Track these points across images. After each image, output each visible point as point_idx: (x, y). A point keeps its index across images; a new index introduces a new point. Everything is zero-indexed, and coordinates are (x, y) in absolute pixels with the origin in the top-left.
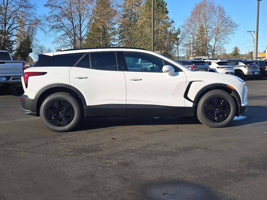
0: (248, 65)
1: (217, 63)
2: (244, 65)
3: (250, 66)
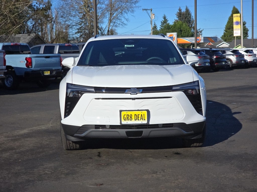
3: (200, 56)
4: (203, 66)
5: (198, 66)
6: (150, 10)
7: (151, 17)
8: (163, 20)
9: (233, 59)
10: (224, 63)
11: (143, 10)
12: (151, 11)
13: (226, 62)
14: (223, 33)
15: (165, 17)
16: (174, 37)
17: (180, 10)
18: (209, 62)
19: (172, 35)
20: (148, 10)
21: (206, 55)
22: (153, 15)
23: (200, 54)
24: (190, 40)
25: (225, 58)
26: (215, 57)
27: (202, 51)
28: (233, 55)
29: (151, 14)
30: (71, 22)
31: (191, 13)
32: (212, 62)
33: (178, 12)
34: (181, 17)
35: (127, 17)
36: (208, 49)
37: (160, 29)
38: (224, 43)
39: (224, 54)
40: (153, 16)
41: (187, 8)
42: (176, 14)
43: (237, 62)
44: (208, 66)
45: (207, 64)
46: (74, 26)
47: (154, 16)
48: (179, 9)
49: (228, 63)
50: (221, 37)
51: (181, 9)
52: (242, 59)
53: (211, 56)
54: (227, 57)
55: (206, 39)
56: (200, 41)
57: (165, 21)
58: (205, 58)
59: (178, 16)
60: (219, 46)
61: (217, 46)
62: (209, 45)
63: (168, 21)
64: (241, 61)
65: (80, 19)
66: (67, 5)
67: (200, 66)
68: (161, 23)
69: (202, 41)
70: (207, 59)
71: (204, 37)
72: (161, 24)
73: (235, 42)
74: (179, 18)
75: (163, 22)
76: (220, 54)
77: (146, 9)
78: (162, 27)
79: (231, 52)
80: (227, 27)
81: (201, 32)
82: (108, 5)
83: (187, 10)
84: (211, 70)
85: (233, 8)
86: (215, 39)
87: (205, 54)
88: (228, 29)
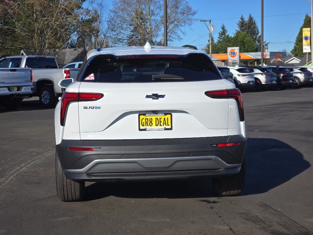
0: (265, 72)
1: (237, 70)
2: (261, 72)
3: (267, 73)
4: (270, 84)
6: (208, 21)
7: (210, 29)
8: (222, 31)
9: (301, 77)
10: (291, 81)
11: (201, 21)
12: (210, 22)
13: (293, 80)
14: (294, 46)
15: (223, 27)
16: (236, 52)
17: (242, 19)
18: (276, 80)
19: (234, 50)
20: (206, 21)
21: (273, 73)
22: (212, 26)
23: (268, 72)
24: (255, 55)
25: (292, 76)
26: (282, 75)
27: (269, 69)
28: (301, 73)
29: (210, 25)
30: (122, 35)
31: (256, 22)
32: (278, 80)
33: (239, 21)
34: (243, 27)
35: (183, 30)
36: (275, 67)
37: (218, 41)
38: (294, 59)
39: (292, 72)
40: (212, 28)
41: (251, 17)
42: (238, 23)
43: (305, 81)
44: (274, 84)
45: (274, 82)
46: (125, 40)
47: (214, 28)
48: (241, 17)
49: (296, 81)
50: (291, 51)
51: (243, 17)
52: (311, 77)
53: (278, 73)
54: (294, 75)
55: (273, 54)
56: (266, 56)
57: (224, 32)
58: (272, 76)
59: (240, 26)
60: (289, 62)
61: (285, 62)
62: (276, 61)
63: (227, 32)
64: (310, 79)
65: (131, 32)
66: (117, 18)
68: (219, 34)
69: (268, 57)
70: (274, 76)
71: (270, 52)
72: (218, 36)
73: (307, 57)
74: (241, 28)
75: (220, 33)
76: (287, 71)
77: (204, 20)
78: (220, 39)
79: (299, 69)
80: (298, 39)
81: (267, 45)
82: (162, 17)
83: (251, 19)
84: (278, 88)
85: (306, 17)
86: (283, 55)
87: (271, 71)
88: (299, 41)
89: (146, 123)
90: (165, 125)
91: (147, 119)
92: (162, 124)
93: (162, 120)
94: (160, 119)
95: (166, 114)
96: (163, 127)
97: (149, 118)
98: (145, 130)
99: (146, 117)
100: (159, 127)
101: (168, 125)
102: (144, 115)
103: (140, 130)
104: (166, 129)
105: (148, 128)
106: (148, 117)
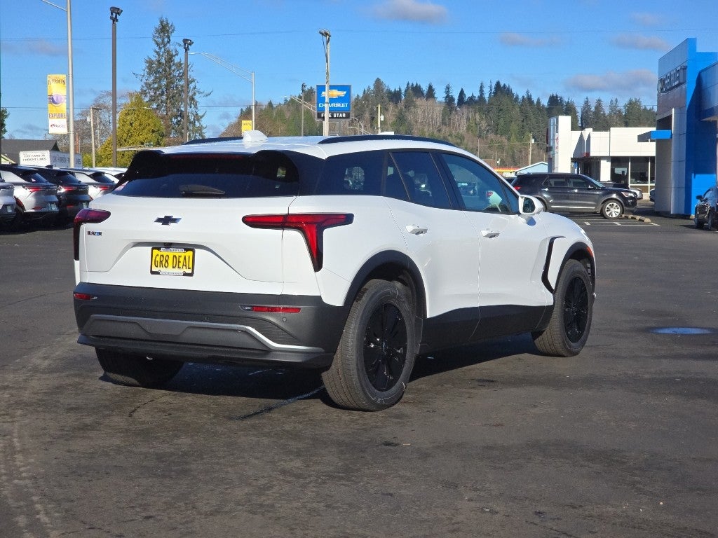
0: (33, 180)
2: (20, 180)
3: (36, 185)
4: (44, 213)
5: (33, 211)
21: (49, 184)
23: (38, 181)
26: (63, 190)
44: (53, 212)
45: (53, 209)
58: (48, 190)
67: (39, 211)
79: (89, 176)
89: (161, 262)
90: (184, 267)
91: (163, 256)
92: (181, 265)
93: (182, 259)
94: (179, 256)
95: (187, 250)
96: (181, 271)
97: (165, 254)
98: (157, 273)
99: (162, 253)
100: (176, 270)
101: (189, 268)
102: (159, 249)
103: (153, 273)
104: (185, 274)
105: (163, 270)
106: (164, 252)
